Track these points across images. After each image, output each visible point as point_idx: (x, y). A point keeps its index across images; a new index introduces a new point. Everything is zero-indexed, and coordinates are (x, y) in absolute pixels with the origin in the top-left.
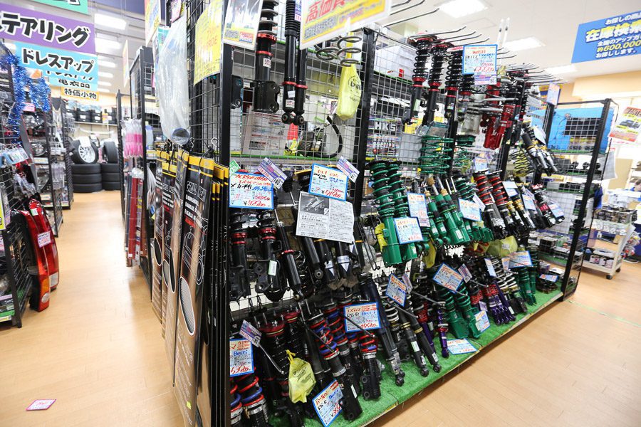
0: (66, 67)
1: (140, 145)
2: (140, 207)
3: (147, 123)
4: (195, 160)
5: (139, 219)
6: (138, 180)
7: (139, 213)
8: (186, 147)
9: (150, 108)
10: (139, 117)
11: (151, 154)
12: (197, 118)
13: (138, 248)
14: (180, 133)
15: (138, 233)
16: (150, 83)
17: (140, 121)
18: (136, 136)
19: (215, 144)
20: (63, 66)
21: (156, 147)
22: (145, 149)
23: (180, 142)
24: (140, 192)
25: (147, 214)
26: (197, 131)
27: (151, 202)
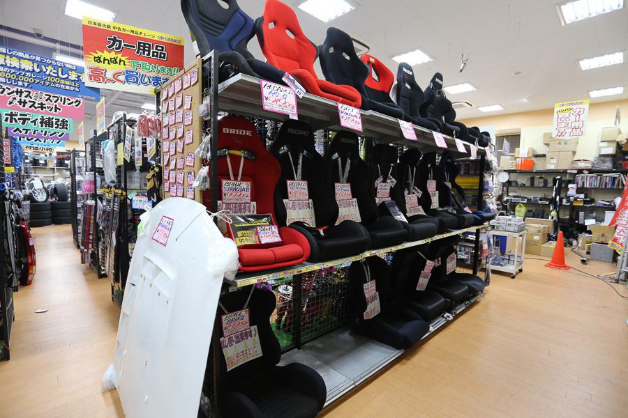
0: (45, 142)
1: (93, 186)
2: (92, 221)
3: (97, 174)
4: (117, 191)
5: (92, 228)
6: (91, 206)
7: (92, 225)
8: (115, 187)
9: (99, 164)
10: (91, 170)
11: (99, 192)
12: (119, 177)
13: (90, 246)
14: (113, 182)
15: (91, 237)
16: (99, 150)
17: (93, 173)
18: (90, 181)
19: (123, 186)
20: (43, 141)
21: (102, 187)
22: (96, 188)
23: (112, 185)
24: (93, 213)
25: (97, 225)
26: (120, 181)
27: (99, 218)
